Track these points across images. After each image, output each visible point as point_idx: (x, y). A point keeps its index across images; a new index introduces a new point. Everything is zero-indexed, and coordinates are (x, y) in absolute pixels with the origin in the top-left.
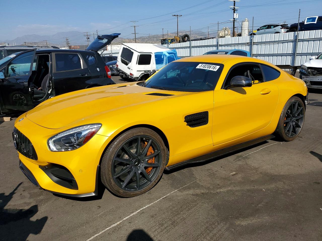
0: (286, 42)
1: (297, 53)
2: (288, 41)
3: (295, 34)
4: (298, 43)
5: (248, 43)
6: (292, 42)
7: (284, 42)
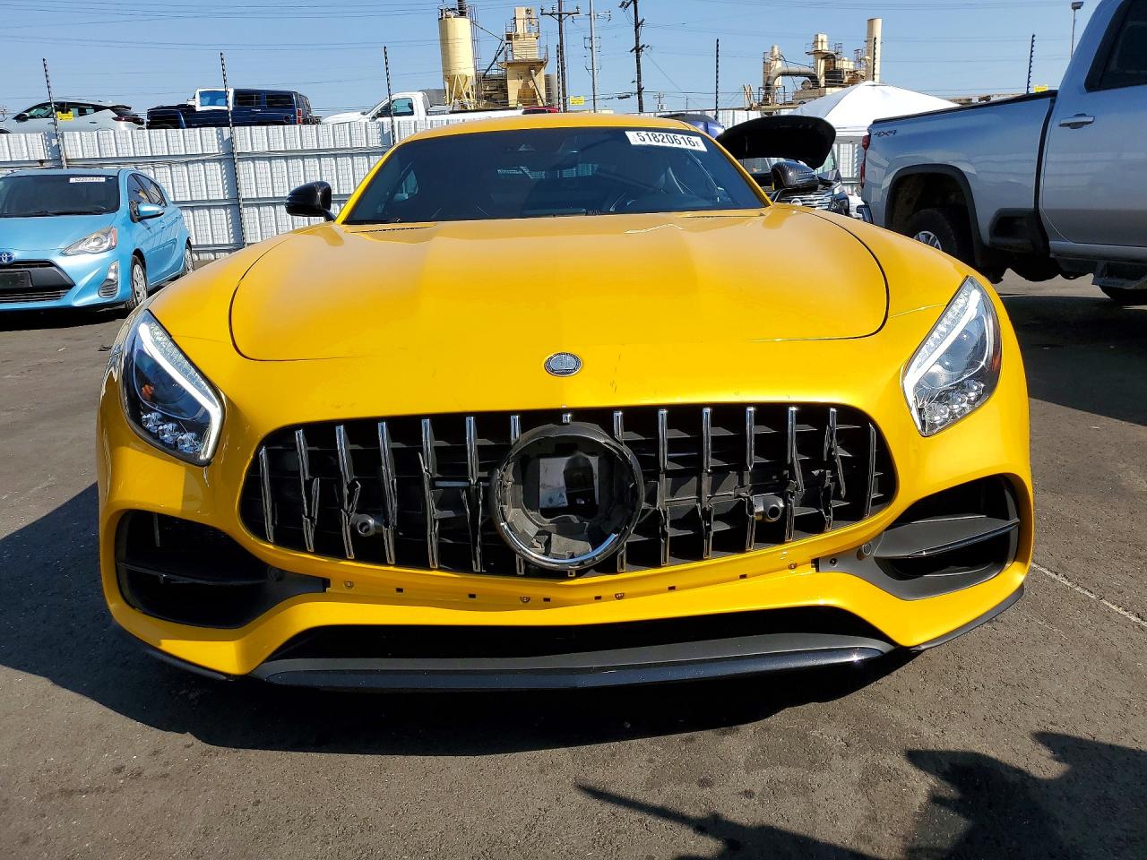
0: (198, 161)
1: (244, 197)
2: (203, 159)
3: (222, 134)
4: (241, 166)
5: (41, 162)
6: (220, 161)
7: (192, 159)
